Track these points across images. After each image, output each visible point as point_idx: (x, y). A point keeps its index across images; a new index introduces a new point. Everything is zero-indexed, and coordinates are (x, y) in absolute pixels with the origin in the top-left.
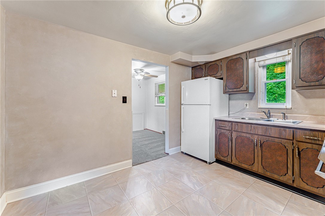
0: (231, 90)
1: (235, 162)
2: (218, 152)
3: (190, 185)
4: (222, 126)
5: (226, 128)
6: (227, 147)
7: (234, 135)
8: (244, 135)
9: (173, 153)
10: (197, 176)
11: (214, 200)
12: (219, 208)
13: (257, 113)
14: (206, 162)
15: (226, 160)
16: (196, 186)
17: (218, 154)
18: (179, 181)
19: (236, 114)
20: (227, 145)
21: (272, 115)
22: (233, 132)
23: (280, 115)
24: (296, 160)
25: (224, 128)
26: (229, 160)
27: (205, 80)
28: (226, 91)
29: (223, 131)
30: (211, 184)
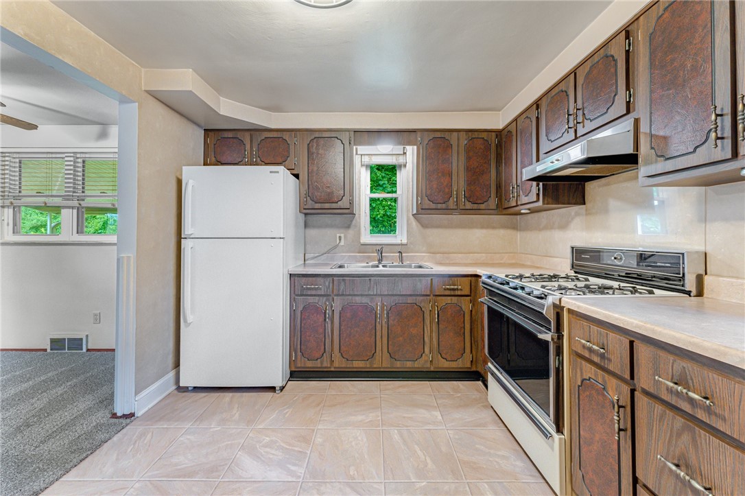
0: (317, 206)
1: (339, 363)
2: (299, 354)
3: (274, 475)
4: (308, 289)
5: (319, 292)
6: (322, 336)
7: (337, 304)
8: (358, 299)
9: (150, 406)
10: (274, 438)
11: (351, 473)
12: (375, 486)
13: (359, 253)
14: (272, 389)
15: (319, 365)
16: (289, 466)
17: (299, 357)
18: (238, 485)
19: (319, 258)
20: (321, 330)
21: (385, 256)
22: (335, 298)
23: (393, 256)
24: (435, 327)
25: (314, 292)
26: (326, 364)
27: (271, 172)
28: (306, 207)
29: (311, 300)
30: (320, 440)
